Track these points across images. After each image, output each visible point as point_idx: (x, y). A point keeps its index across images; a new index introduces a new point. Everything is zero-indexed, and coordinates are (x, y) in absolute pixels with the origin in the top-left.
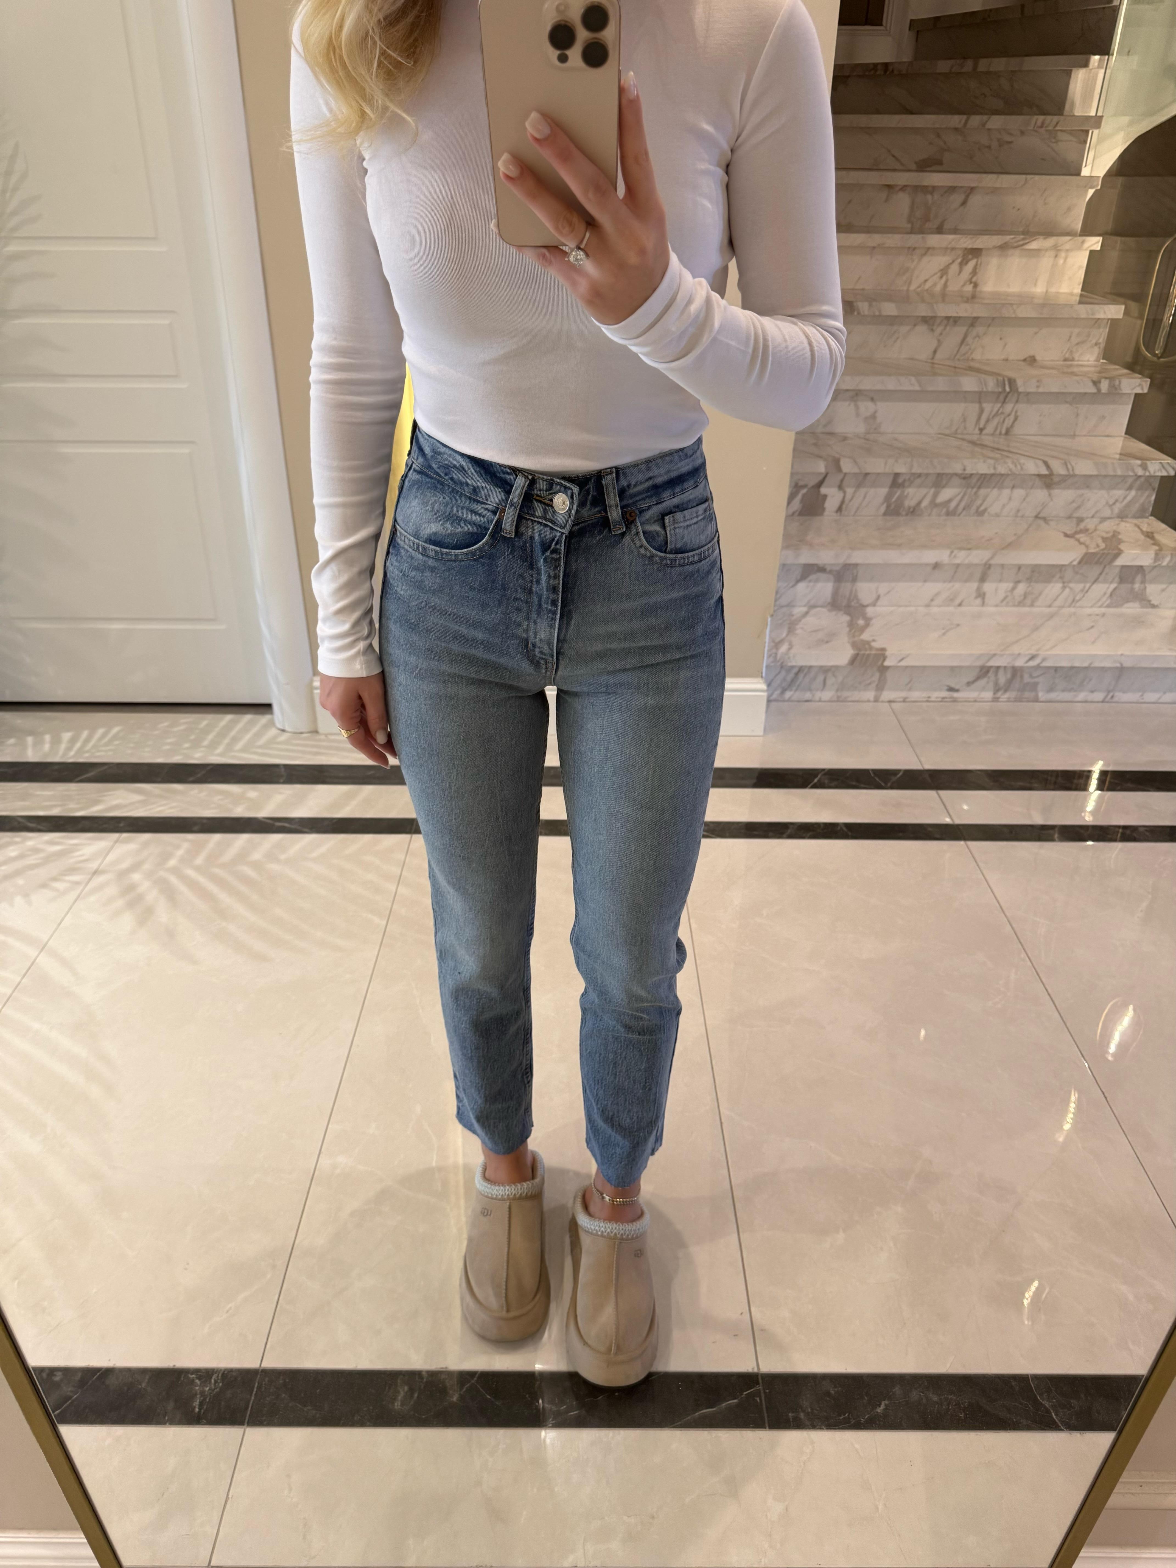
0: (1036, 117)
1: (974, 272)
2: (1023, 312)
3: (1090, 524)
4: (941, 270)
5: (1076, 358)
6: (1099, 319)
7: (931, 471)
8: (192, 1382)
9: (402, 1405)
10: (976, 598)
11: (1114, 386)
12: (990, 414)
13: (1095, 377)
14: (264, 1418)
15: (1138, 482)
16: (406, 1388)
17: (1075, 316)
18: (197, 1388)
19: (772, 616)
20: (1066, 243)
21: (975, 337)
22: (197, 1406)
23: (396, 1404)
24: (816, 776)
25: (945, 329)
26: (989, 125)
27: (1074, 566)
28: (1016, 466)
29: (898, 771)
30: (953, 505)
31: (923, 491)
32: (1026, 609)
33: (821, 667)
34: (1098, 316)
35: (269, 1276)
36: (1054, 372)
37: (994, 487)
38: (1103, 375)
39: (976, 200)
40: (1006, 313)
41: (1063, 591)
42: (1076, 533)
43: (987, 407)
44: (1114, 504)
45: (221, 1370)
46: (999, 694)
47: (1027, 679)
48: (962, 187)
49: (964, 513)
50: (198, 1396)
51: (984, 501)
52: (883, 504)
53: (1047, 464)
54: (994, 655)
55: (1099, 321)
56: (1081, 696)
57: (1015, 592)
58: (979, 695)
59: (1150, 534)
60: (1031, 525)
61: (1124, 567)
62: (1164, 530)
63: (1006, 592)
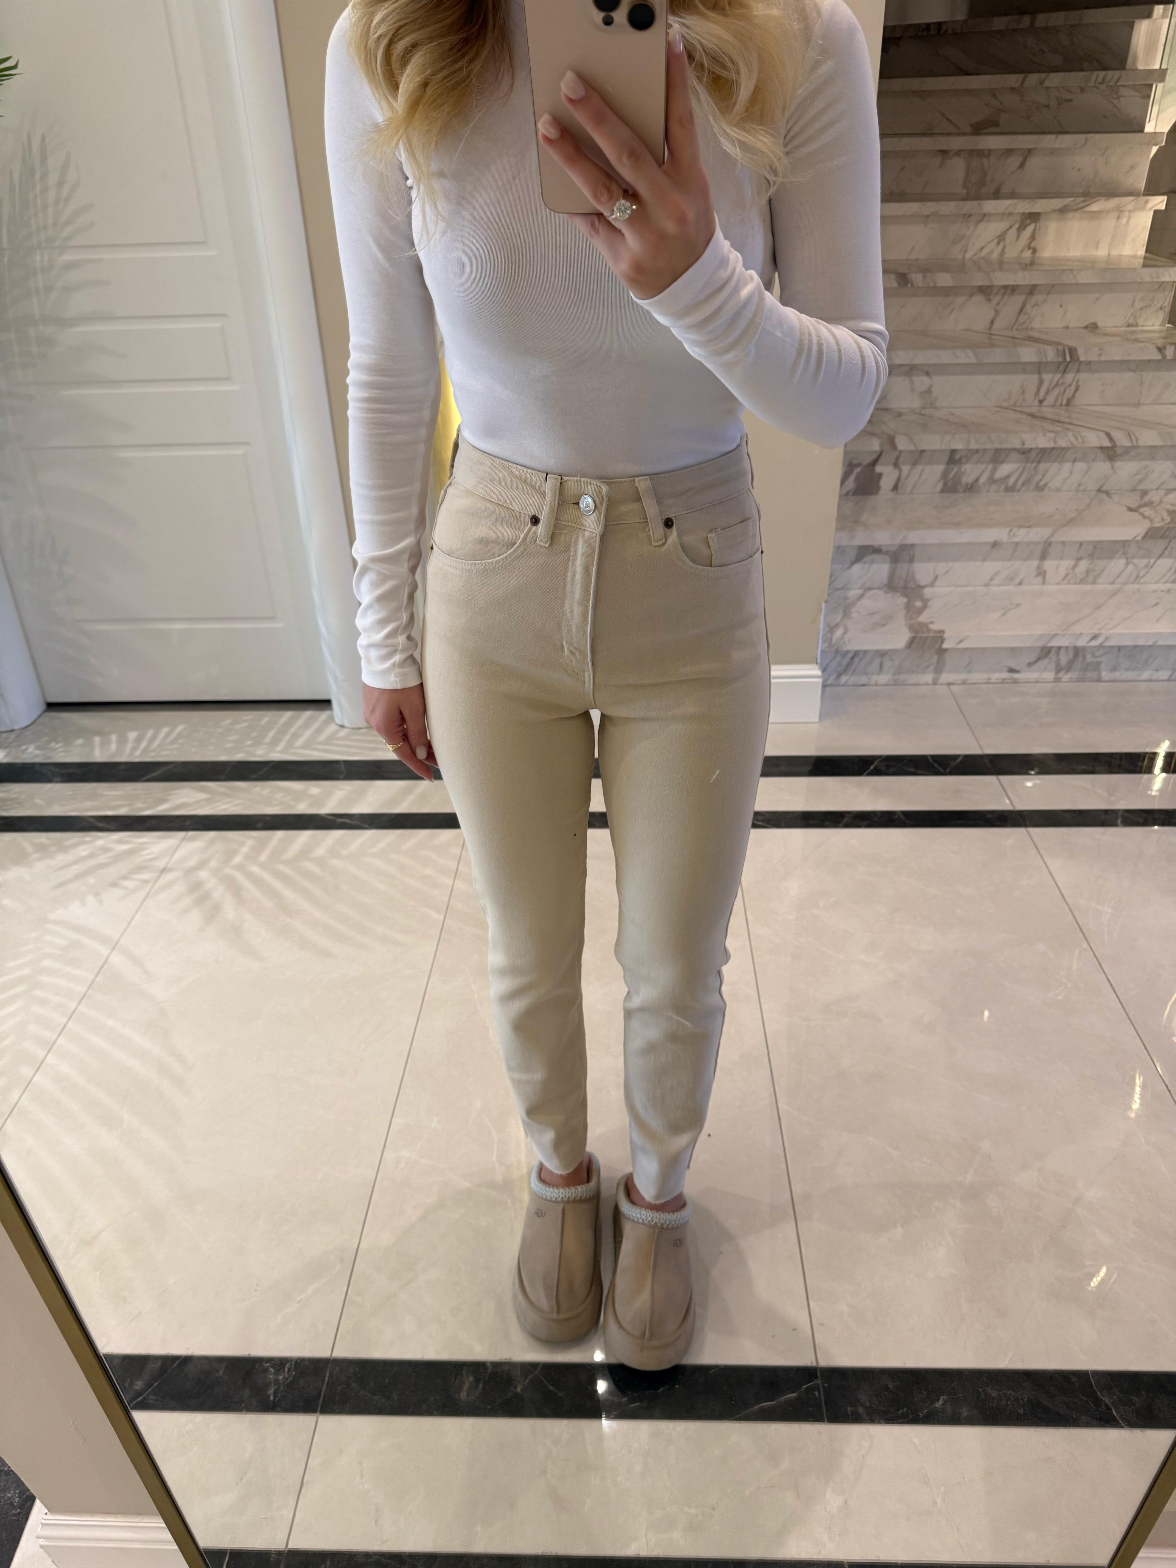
0: (1096, 73)
1: (1033, 237)
2: (1084, 278)
3: (1154, 497)
4: (999, 237)
5: (1140, 324)
6: (1164, 282)
7: (989, 446)
8: (266, 1370)
9: (468, 1395)
10: (1037, 576)
12: (1050, 386)
13: (1160, 343)
14: (336, 1407)
16: (471, 1379)
17: (1139, 280)
18: (271, 1376)
19: (826, 602)
20: (1128, 203)
21: (1034, 306)
22: (272, 1395)
23: (462, 1394)
24: (872, 763)
25: (1002, 298)
26: (1047, 84)
27: (1138, 541)
28: (1077, 439)
29: (957, 756)
30: (1011, 481)
31: (981, 467)
32: (1088, 587)
33: (877, 651)
34: (1163, 279)
35: (338, 1268)
36: (1117, 339)
37: (1054, 462)
38: (1169, 340)
39: (1034, 162)
40: (1067, 279)
41: (1127, 567)
42: (1140, 506)
43: (1047, 377)
45: (294, 1359)
46: (1061, 674)
47: (1089, 659)
48: (1019, 149)
49: (1024, 488)
50: (273, 1385)
51: (1044, 475)
52: (939, 481)
53: (1108, 435)
54: (1056, 635)
55: (1164, 284)
56: (1147, 674)
57: (1076, 569)
58: (1040, 676)
60: (1092, 500)
63: (1067, 569)
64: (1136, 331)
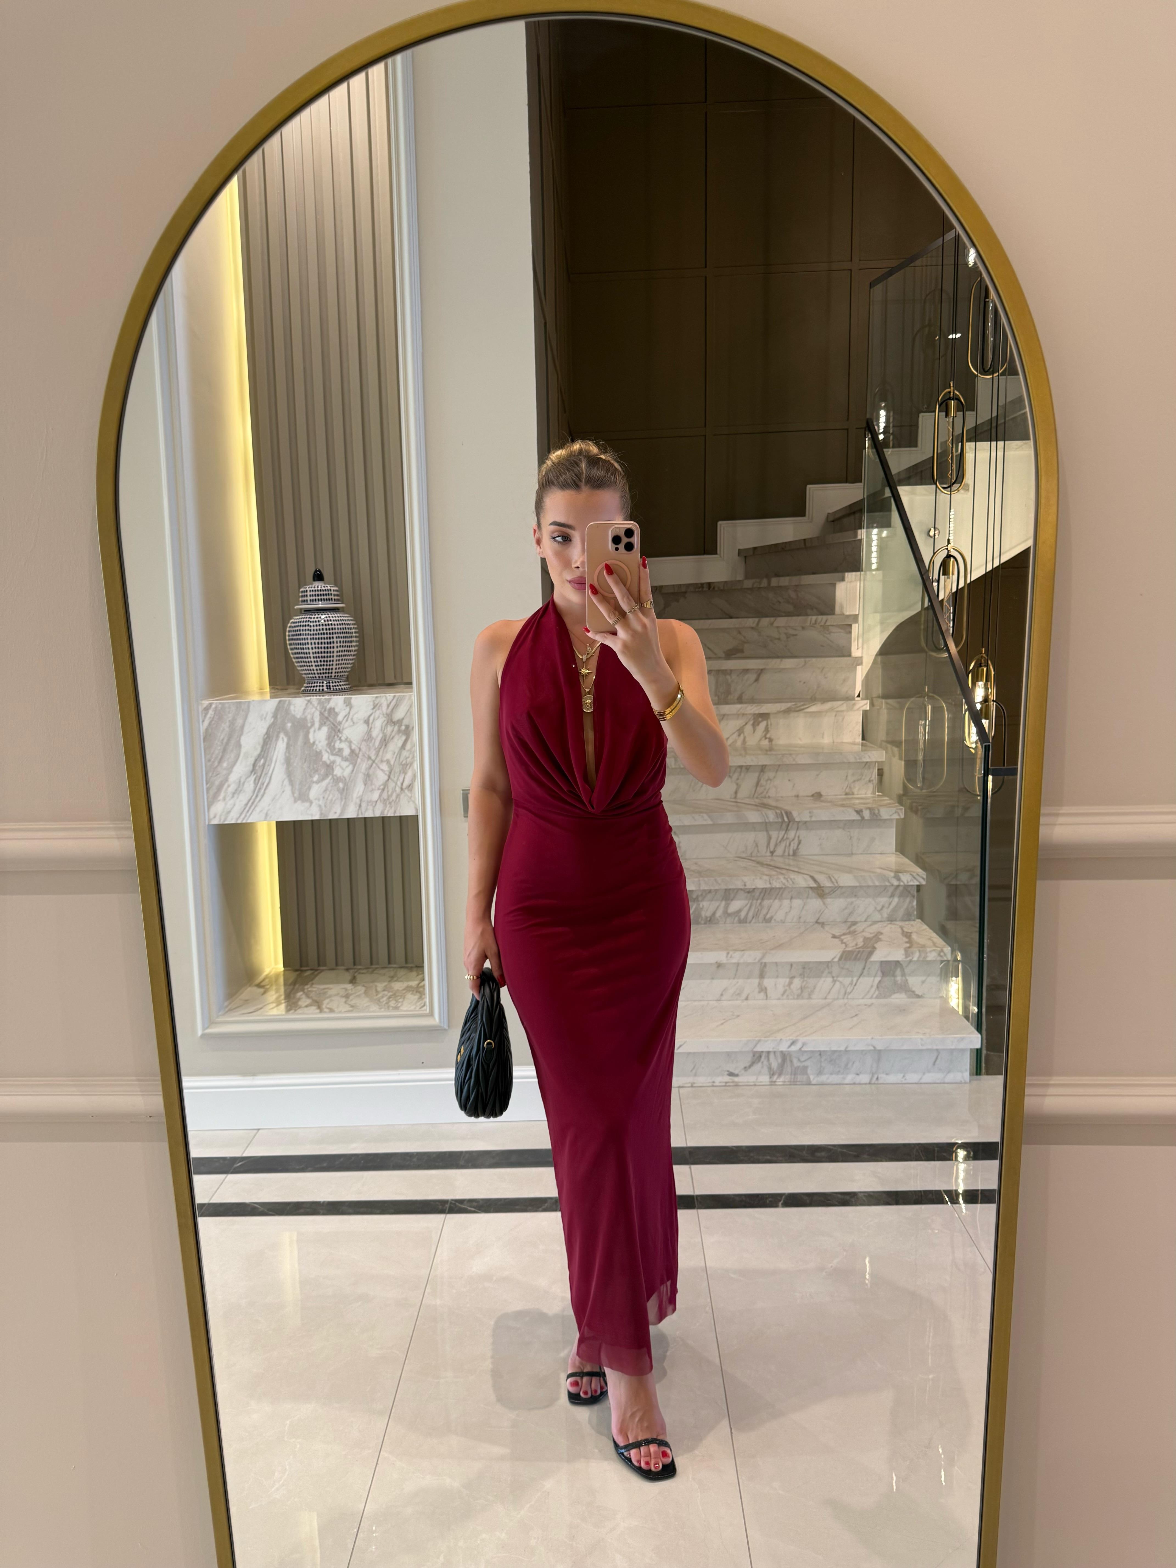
0: (810, 617)
1: (768, 732)
3: (860, 927)
4: (740, 730)
5: (856, 793)
6: (867, 762)
7: (722, 888)
10: (760, 992)
11: (874, 813)
12: (777, 840)
13: (860, 807)
15: (898, 892)
17: (846, 761)
20: (840, 705)
21: (767, 780)
26: (776, 624)
27: (837, 962)
28: (789, 881)
30: (742, 914)
31: (718, 903)
32: (805, 1001)
34: (865, 760)
36: (829, 804)
37: (775, 899)
39: (767, 678)
41: (834, 984)
42: (844, 934)
43: (773, 834)
44: (882, 909)
46: (775, 1078)
47: (796, 1063)
48: (754, 669)
49: (754, 921)
51: (768, 910)
53: (813, 878)
54: (759, 1041)
55: (868, 764)
56: (849, 1078)
57: (792, 986)
58: (757, 1080)
59: (909, 934)
60: (806, 930)
61: (882, 962)
62: (924, 930)
63: (784, 986)
64: (852, 798)
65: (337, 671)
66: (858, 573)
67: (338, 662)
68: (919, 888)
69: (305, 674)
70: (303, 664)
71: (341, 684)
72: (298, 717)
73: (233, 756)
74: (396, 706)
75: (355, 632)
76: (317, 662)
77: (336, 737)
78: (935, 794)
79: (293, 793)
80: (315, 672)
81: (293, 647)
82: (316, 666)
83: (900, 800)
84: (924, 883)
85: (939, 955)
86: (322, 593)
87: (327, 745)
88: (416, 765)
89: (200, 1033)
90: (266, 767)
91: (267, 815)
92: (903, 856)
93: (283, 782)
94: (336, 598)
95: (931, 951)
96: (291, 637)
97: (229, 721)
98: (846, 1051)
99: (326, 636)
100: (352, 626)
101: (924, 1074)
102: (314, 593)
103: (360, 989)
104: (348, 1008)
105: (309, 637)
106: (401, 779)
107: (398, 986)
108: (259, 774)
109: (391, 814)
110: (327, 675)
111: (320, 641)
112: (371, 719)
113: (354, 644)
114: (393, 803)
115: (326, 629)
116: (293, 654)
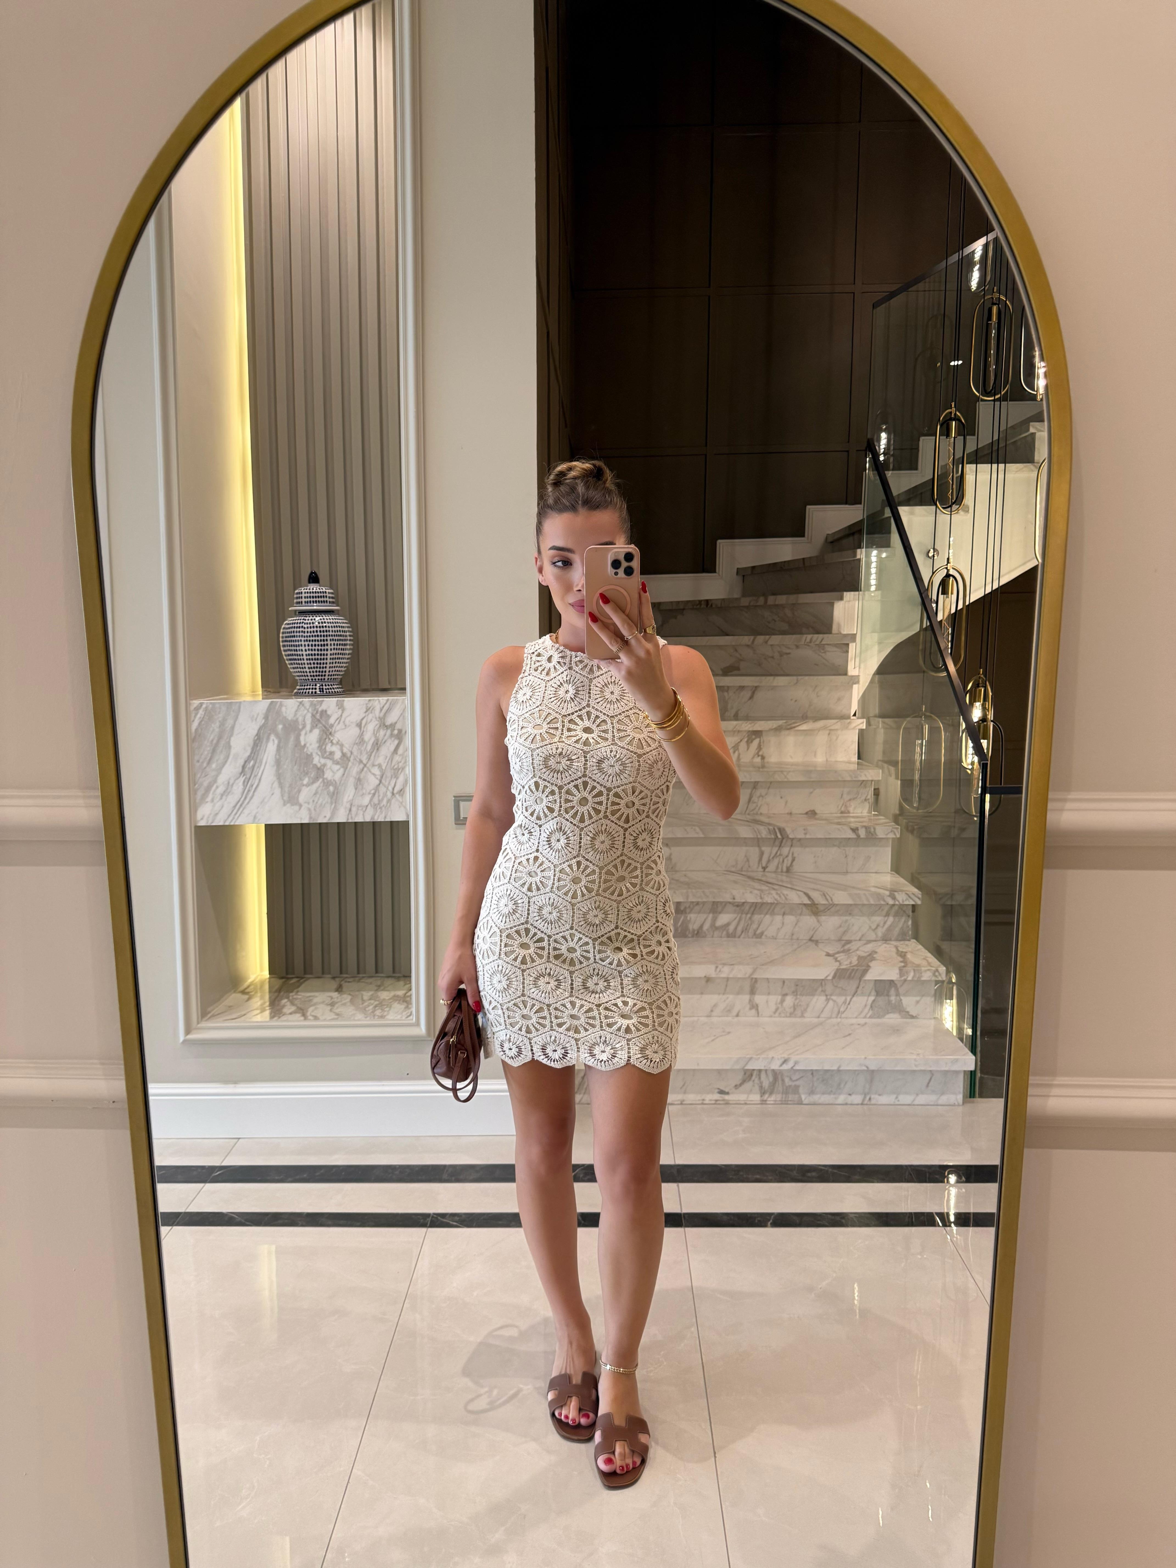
0: (806, 636)
1: (759, 748)
2: (793, 777)
3: (854, 946)
5: (851, 811)
6: (863, 781)
7: (710, 900)
10: (751, 1008)
11: (870, 832)
12: (770, 856)
13: (855, 825)
15: (893, 911)
20: (835, 724)
21: (759, 797)
26: (770, 642)
27: (831, 980)
28: (781, 897)
30: (732, 928)
31: (706, 916)
32: (797, 1020)
34: (861, 779)
36: (824, 822)
37: (766, 914)
39: (760, 695)
40: (780, 778)
41: (828, 1003)
42: (838, 953)
43: (765, 850)
44: (876, 928)
46: (766, 1097)
47: (788, 1082)
48: (750, 686)
49: (744, 935)
51: (759, 925)
53: (807, 895)
54: (751, 1058)
55: (864, 783)
56: (841, 1099)
57: (785, 1004)
58: (748, 1098)
59: (903, 954)
60: (799, 947)
61: (876, 980)
62: (918, 950)
63: (776, 1004)
64: (848, 817)
65: (330, 673)
66: (857, 593)
67: (331, 665)
68: (914, 907)
69: (298, 676)
70: (296, 666)
71: (334, 687)
72: (290, 719)
73: (222, 757)
74: (389, 710)
75: (350, 636)
76: (310, 664)
77: (327, 740)
78: (932, 814)
79: (282, 796)
80: (309, 674)
81: (286, 648)
82: (309, 668)
83: (896, 819)
84: (919, 902)
85: (934, 975)
86: (317, 595)
87: (319, 747)
88: (408, 770)
89: (182, 1039)
90: (255, 768)
91: (255, 817)
92: (898, 876)
93: (273, 784)
94: (331, 600)
95: (926, 971)
96: (284, 639)
97: (220, 721)
98: (839, 1071)
99: (319, 638)
100: (347, 629)
101: (917, 1095)
102: (309, 595)
103: (346, 998)
104: (333, 1016)
105: (303, 639)
106: (393, 785)
107: (384, 995)
108: (248, 776)
109: (381, 819)
110: (320, 678)
111: (314, 643)
112: (364, 722)
113: (348, 647)
114: (383, 808)
115: (320, 631)
116: (286, 655)
